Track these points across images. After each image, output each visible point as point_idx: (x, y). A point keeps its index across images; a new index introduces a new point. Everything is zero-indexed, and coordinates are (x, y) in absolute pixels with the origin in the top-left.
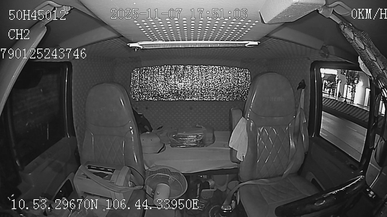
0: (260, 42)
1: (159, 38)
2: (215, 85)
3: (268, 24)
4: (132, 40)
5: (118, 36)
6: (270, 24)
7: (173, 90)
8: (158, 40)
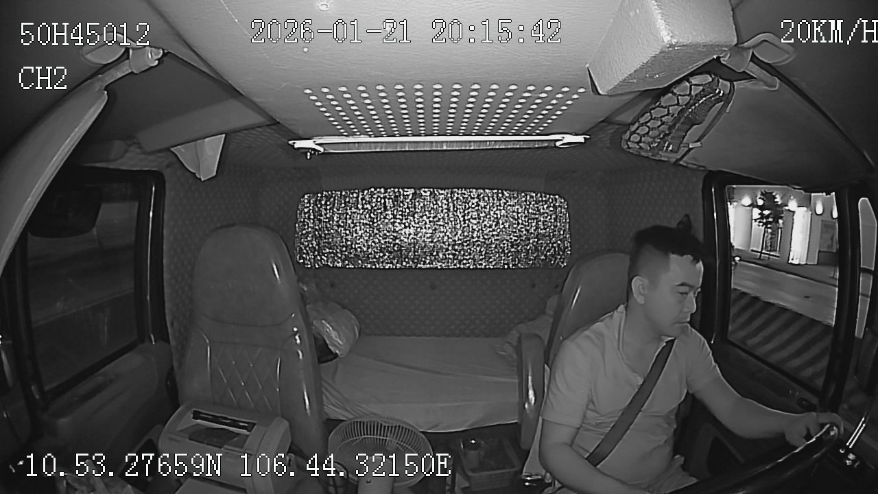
0: (588, 137)
1: (362, 131)
2: (485, 232)
3: (608, 95)
4: (301, 133)
5: (268, 123)
6: (611, 96)
7: (391, 243)
8: (358, 133)
